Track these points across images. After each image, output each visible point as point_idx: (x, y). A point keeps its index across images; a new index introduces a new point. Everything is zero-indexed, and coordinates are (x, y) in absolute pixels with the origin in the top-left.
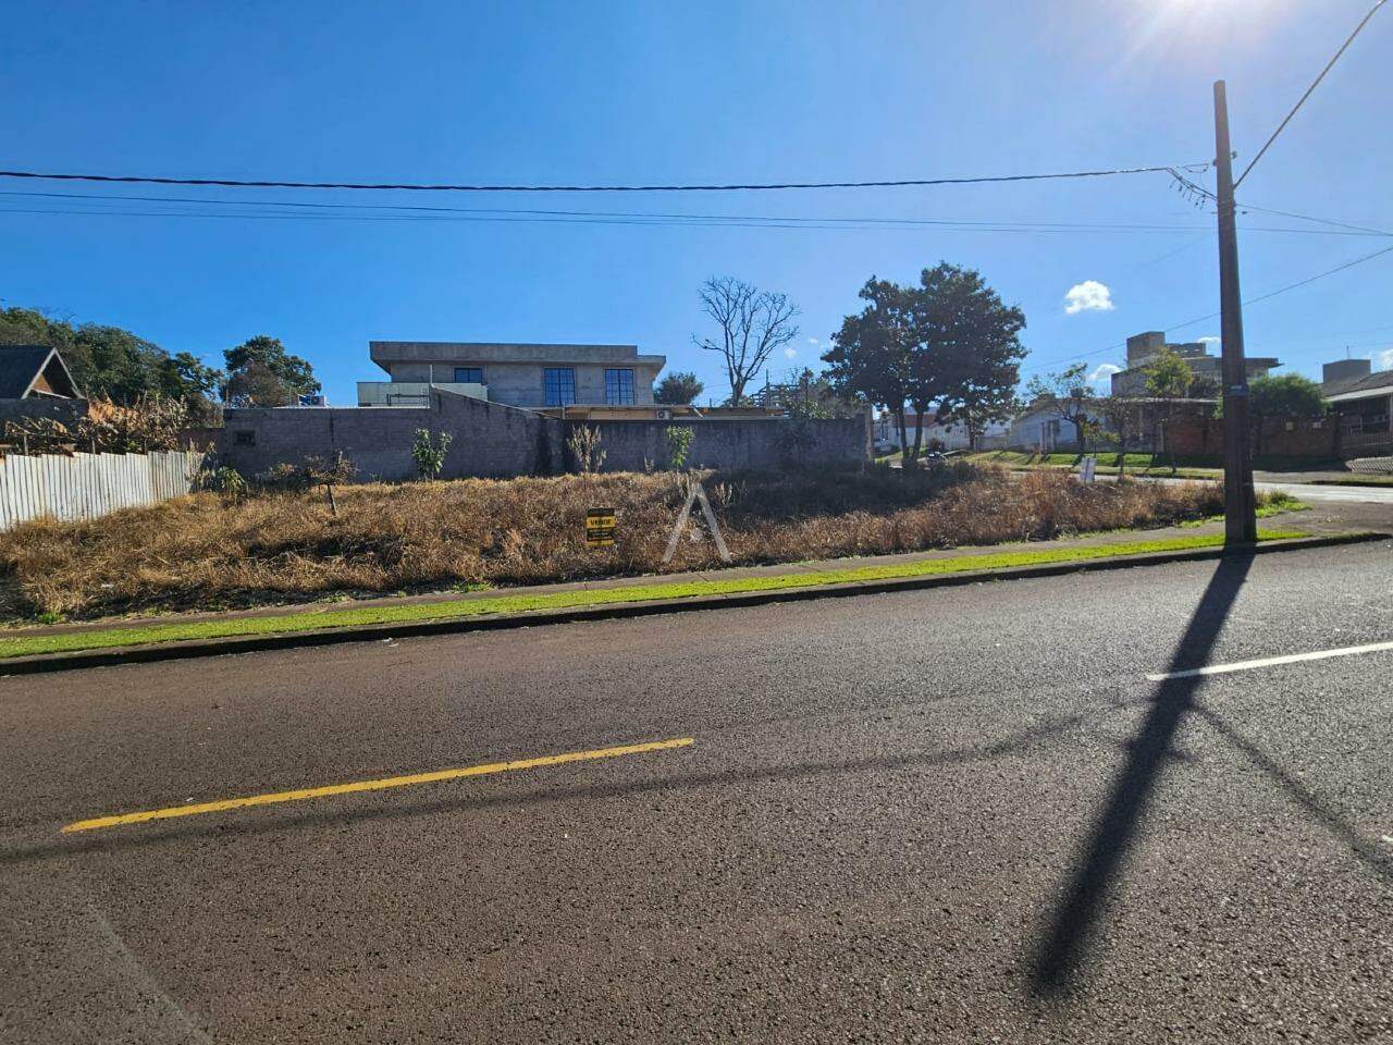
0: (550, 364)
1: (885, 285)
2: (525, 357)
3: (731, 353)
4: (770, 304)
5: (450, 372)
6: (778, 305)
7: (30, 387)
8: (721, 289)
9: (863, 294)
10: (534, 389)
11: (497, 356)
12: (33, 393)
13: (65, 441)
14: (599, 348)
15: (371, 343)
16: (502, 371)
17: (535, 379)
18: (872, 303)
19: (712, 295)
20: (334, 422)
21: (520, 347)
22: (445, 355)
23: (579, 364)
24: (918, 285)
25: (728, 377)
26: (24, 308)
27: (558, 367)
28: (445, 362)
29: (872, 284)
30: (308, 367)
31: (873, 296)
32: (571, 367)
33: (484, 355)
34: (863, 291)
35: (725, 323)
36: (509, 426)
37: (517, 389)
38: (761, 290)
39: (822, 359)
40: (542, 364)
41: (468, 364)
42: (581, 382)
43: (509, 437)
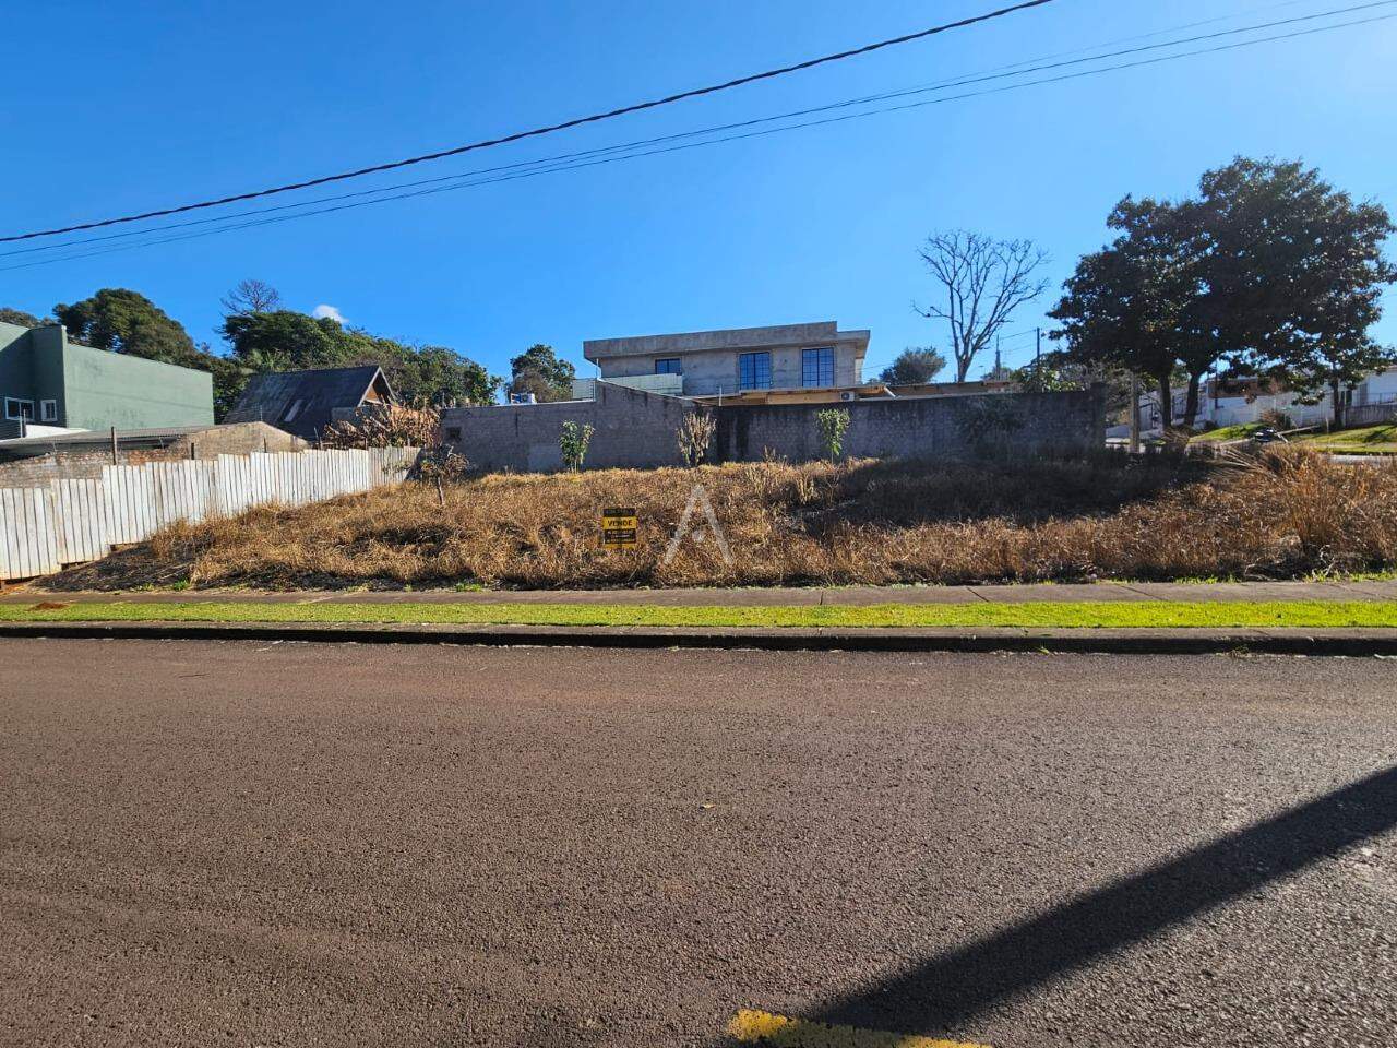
0: (745, 349)
1: (1147, 206)
2: (719, 344)
3: (957, 316)
4: (1007, 254)
5: (651, 365)
6: (1019, 255)
7: (363, 398)
8: (946, 246)
9: (1112, 221)
10: (728, 376)
11: (692, 346)
12: (366, 402)
13: (358, 438)
14: (795, 328)
15: (585, 343)
16: (697, 360)
17: (730, 364)
18: (1124, 233)
19: (935, 254)
20: (519, 418)
21: (715, 334)
22: (646, 348)
23: (776, 347)
24: (1196, 196)
25: (953, 348)
26: (385, 337)
27: (752, 352)
28: (647, 355)
29: (1125, 206)
30: (572, 369)
31: (1127, 223)
32: (766, 350)
33: (681, 346)
34: (1111, 218)
35: (950, 285)
36: (666, 416)
37: (711, 377)
38: (996, 239)
39: (1049, 315)
40: (736, 350)
41: (666, 357)
42: (776, 364)
43: (666, 427)
